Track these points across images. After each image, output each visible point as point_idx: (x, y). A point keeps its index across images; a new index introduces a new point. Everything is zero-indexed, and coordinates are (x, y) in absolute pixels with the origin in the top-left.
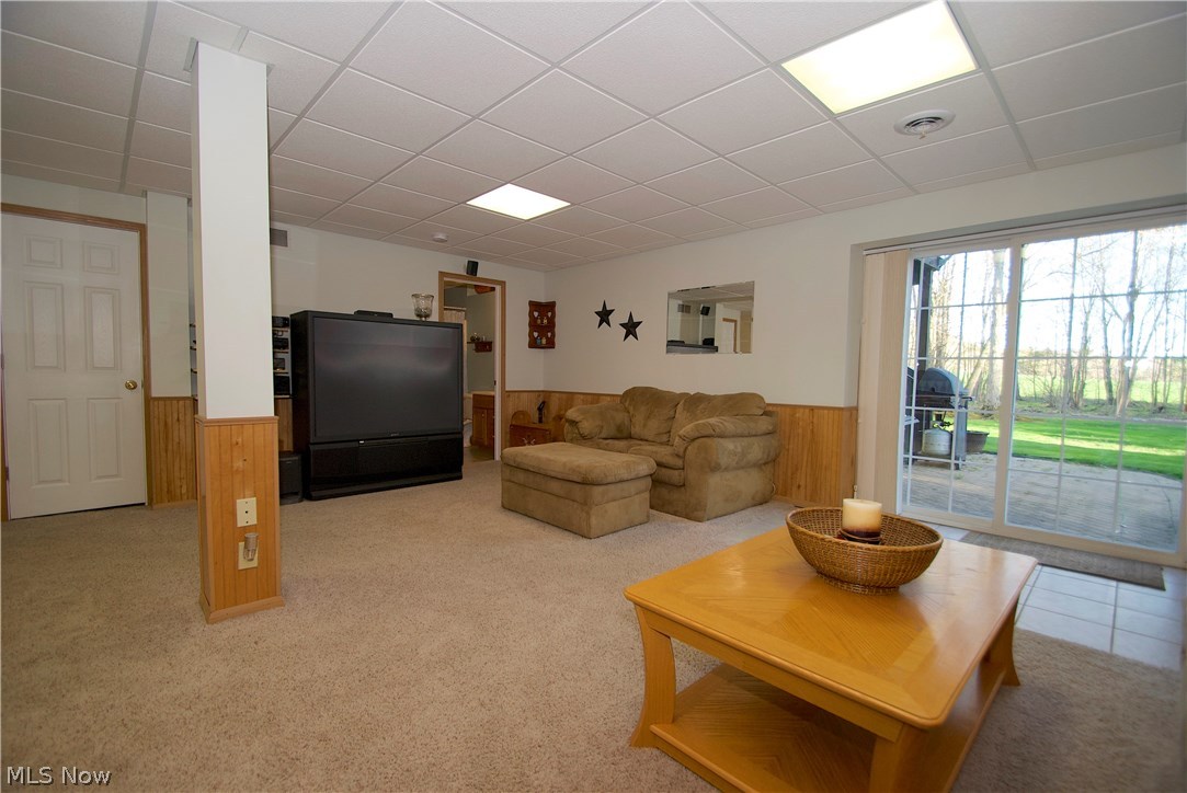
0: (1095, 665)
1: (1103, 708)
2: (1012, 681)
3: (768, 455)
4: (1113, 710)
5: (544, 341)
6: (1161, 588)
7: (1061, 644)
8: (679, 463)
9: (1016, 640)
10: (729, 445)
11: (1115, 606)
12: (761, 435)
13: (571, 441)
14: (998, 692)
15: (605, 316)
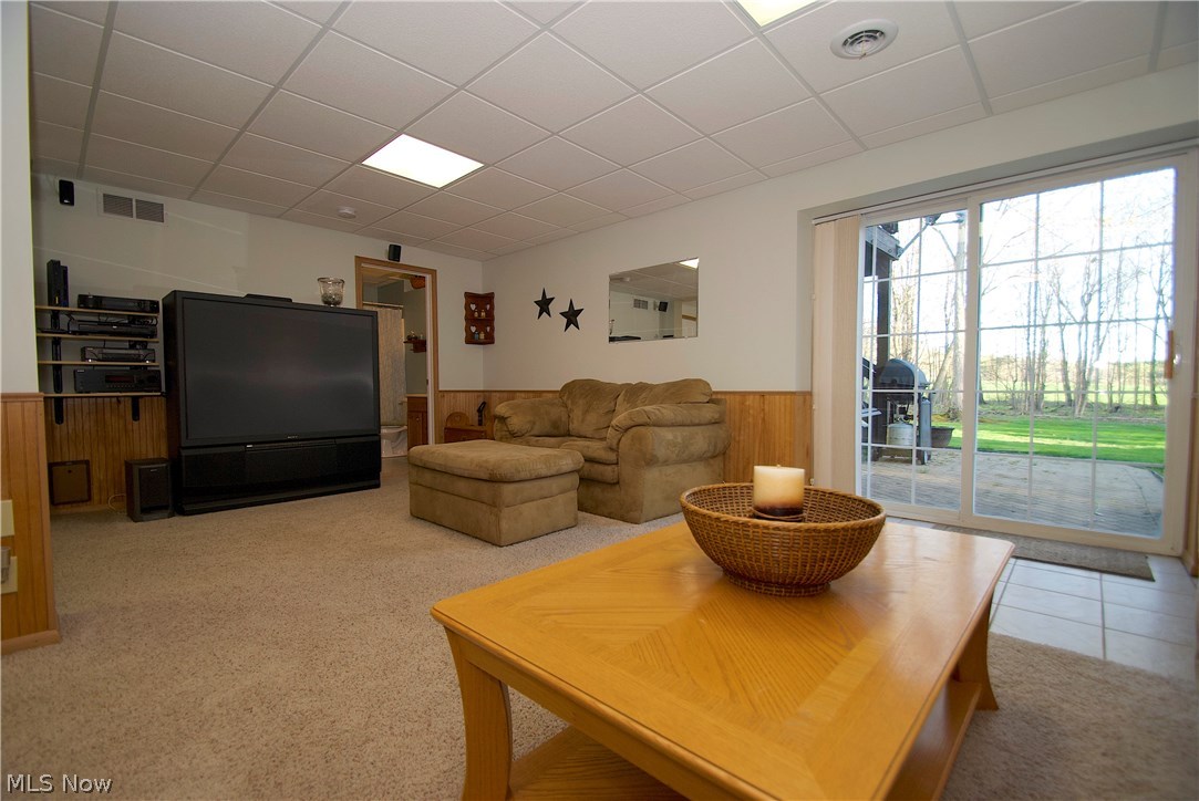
0: (1089, 677)
1: (1106, 737)
2: (988, 704)
3: (715, 446)
4: (1119, 739)
5: (482, 336)
6: (1151, 579)
7: (1045, 651)
8: (612, 457)
9: (992, 648)
10: (668, 434)
11: (1102, 601)
12: (706, 424)
13: (501, 440)
14: (972, 720)
15: (544, 305)
